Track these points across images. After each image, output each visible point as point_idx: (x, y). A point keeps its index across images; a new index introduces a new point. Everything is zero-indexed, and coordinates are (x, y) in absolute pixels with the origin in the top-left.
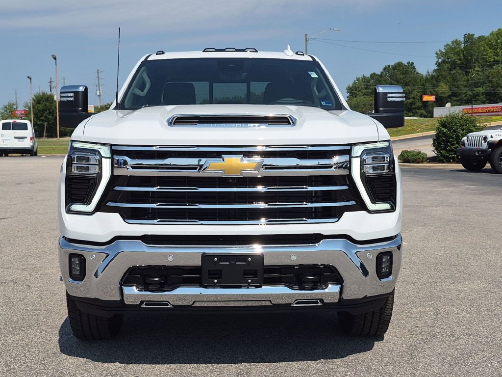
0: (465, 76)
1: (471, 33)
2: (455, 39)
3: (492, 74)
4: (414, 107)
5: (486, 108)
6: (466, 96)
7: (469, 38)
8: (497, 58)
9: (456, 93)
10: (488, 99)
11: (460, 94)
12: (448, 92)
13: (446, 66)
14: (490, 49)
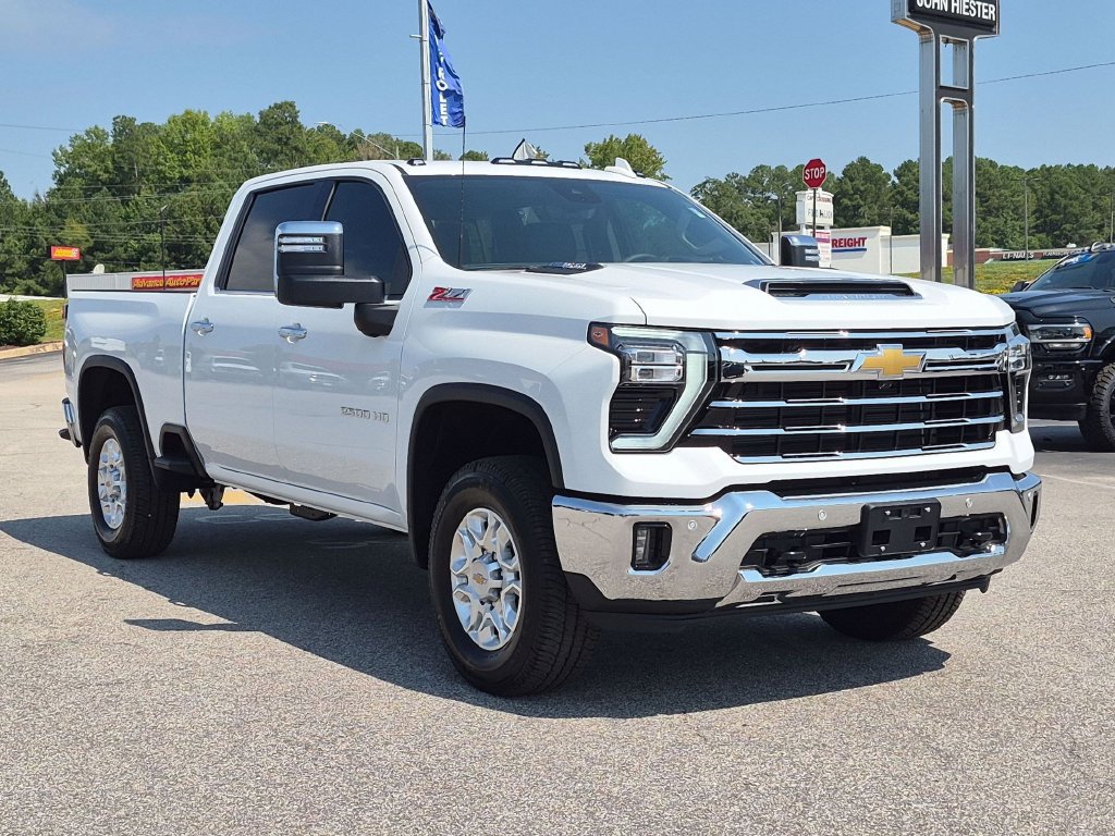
0: (122, 207)
1: (129, 115)
2: (93, 126)
3: (181, 206)
4: (8, 271)
5: (183, 277)
6: (126, 250)
7: (124, 127)
8: (186, 173)
9: (105, 242)
10: (175, 259)
11: (113, 247)
12: (87, 241)
13: (77, 184)
14: (171, 152)
